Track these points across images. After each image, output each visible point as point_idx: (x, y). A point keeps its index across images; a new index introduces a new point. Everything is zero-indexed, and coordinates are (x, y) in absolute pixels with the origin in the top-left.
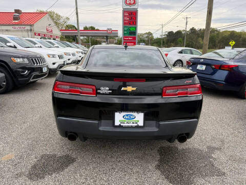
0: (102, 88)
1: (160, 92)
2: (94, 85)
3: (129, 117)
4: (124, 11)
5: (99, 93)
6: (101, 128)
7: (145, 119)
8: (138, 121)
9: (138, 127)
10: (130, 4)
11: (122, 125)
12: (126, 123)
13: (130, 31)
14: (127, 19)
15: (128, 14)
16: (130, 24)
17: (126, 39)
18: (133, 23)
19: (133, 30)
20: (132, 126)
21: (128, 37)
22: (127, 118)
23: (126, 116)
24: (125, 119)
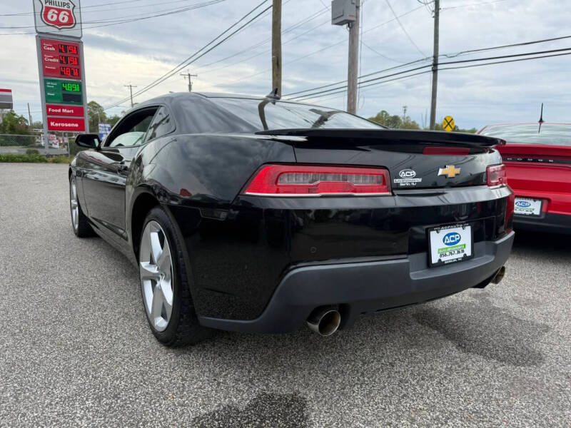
0: (402, 174)
2: (385, 168)
3: (452, 239)
4: (43, 41)
5: (398, 187)
8: (465, 246)
9: (466, 259)
10: (57, 23)
11: (443, 259)
12: (448, 254)
13: (65, 92)
14: (51, 60)
15: (53, 49)
16: (62, 73)
17: (53, 111)
18: (72, 74)
19: (73, 89)
20: (457, 259)
21: (62, 108)
22: (448, 242)
23: (447, 237)
24: (446, 244)
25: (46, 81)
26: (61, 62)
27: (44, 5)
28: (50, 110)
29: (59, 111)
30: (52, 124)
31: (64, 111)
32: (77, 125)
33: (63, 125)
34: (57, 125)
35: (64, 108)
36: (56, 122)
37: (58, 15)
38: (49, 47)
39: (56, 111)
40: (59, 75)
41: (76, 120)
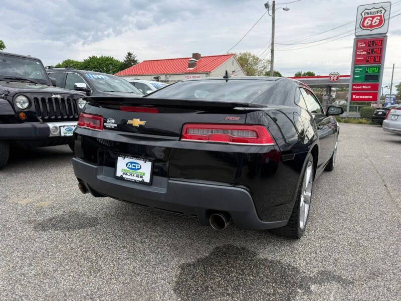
0: (108, 121)
1: (178, 132)
3: (134, 166)
4: (358, 40)
5: (105, 127)
6: (100, 177)
7: (153, 173)
8: (144, 174)
9: (142, 183)
10: (371, 26)
11: (124, 176)
12: (129, 174)
13: (367, 74)
14: (361, 53)
15: (364, 45)
16: (367, 61)
17: (356, 87)
18: (375, 60)
19: (373, 71)
20: (135, 180)
21: (362, 85)
22: (130, 167)
23: (129, 164)
24: (128, 168)
25: (355, 68)
26: (368, 53)
27: (363, 16)
28: (354, 87)
29: (361, 87)
30: (354, 96)
31: (364, 87)
32: (371, 97)
33: (361, 97)
34: (357, 97)
35: (364, 85)
36: (356, 95)
37: (372, 21)
38: (362, 44)
39: (358, 87)
40: (365, 62)
41: (372, 93)
